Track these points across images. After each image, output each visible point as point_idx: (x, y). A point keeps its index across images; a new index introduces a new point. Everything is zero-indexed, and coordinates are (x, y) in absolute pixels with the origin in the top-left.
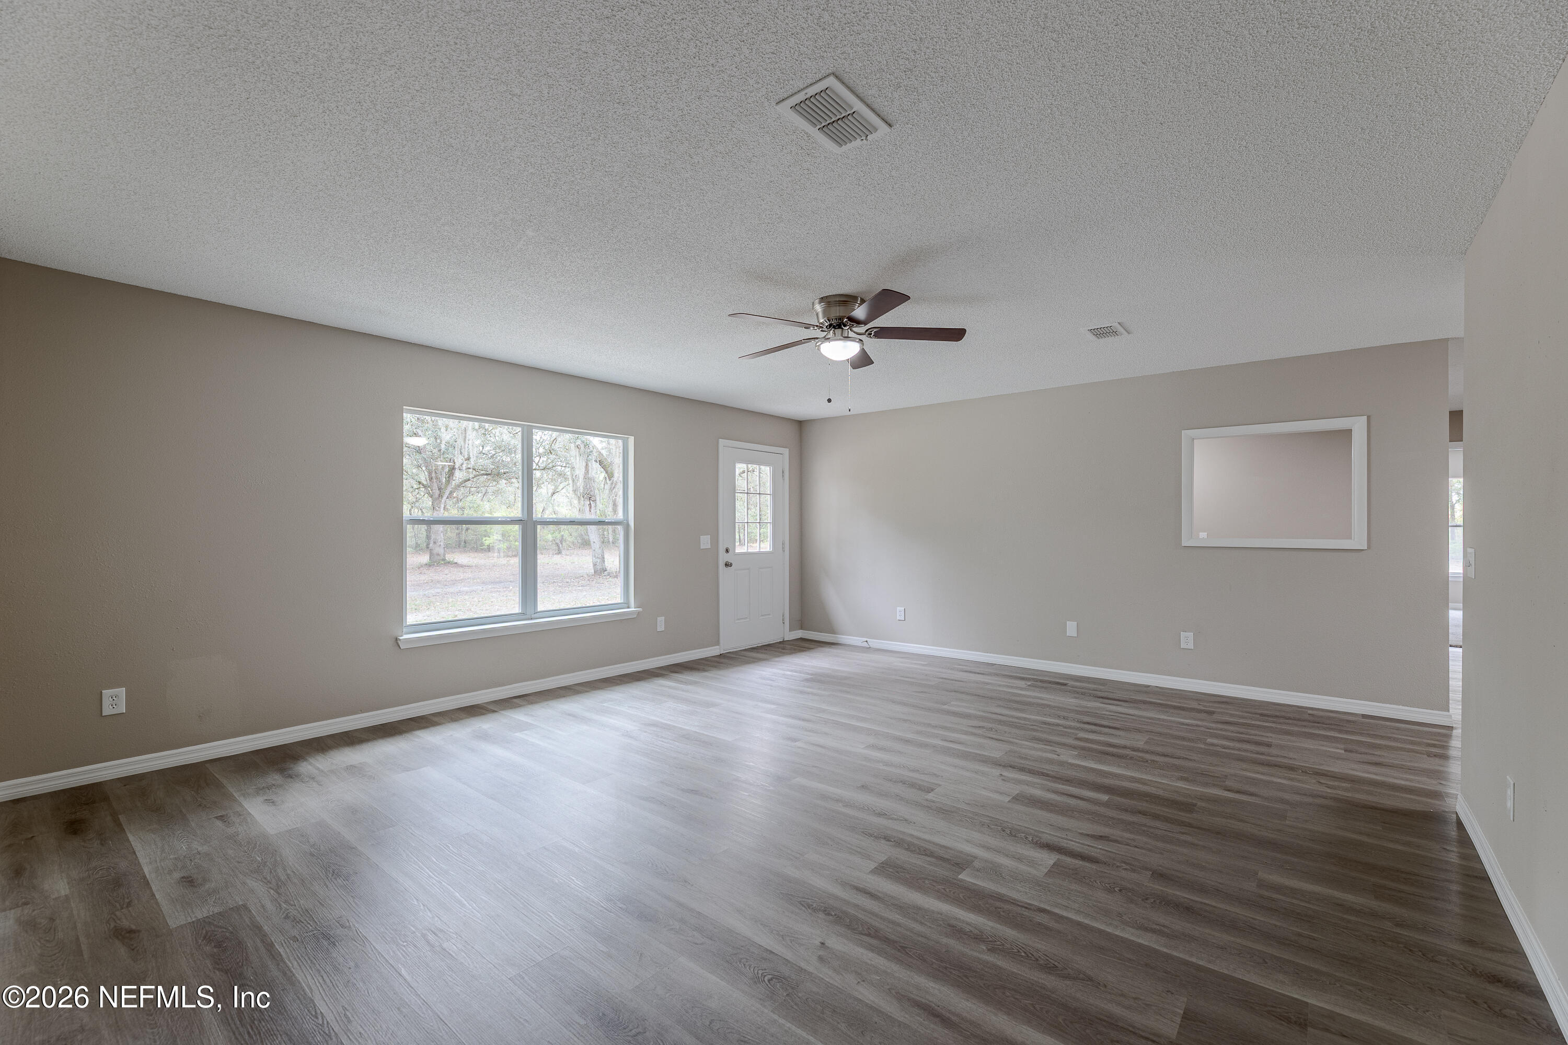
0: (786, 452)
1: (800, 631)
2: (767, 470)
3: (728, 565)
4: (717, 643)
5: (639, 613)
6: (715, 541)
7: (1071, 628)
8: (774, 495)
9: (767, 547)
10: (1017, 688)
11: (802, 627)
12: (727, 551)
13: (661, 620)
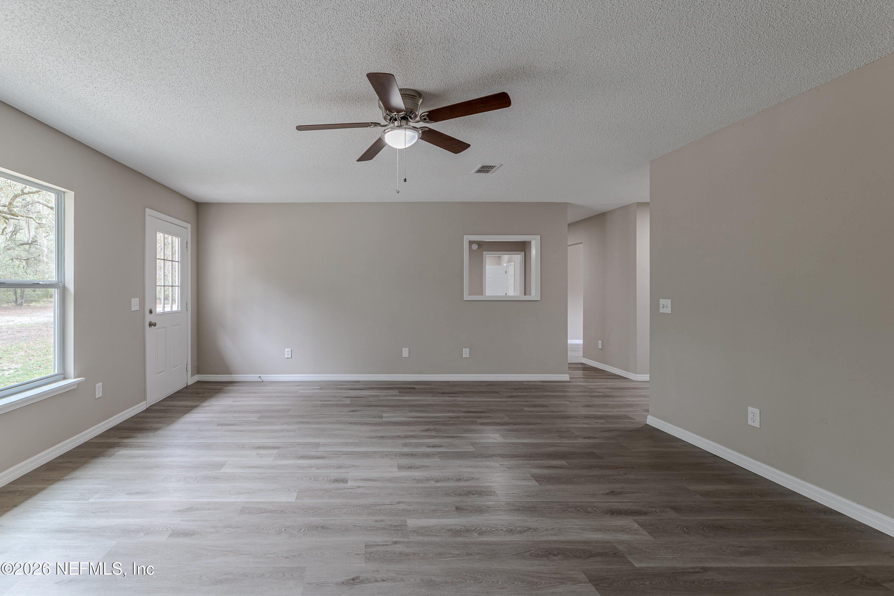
0: (189, 226)
1: (197, 375)
2: (177, 241)
3: (151, 325)
4: (144, 399)
5: (79, 384)
6: (142, 303)
7: (405, 352)
8: (182, 262)
9: (175, 308)
10: (391, 396)
11: (198, 373)
12: (151, 312)
13: (99, 385)
